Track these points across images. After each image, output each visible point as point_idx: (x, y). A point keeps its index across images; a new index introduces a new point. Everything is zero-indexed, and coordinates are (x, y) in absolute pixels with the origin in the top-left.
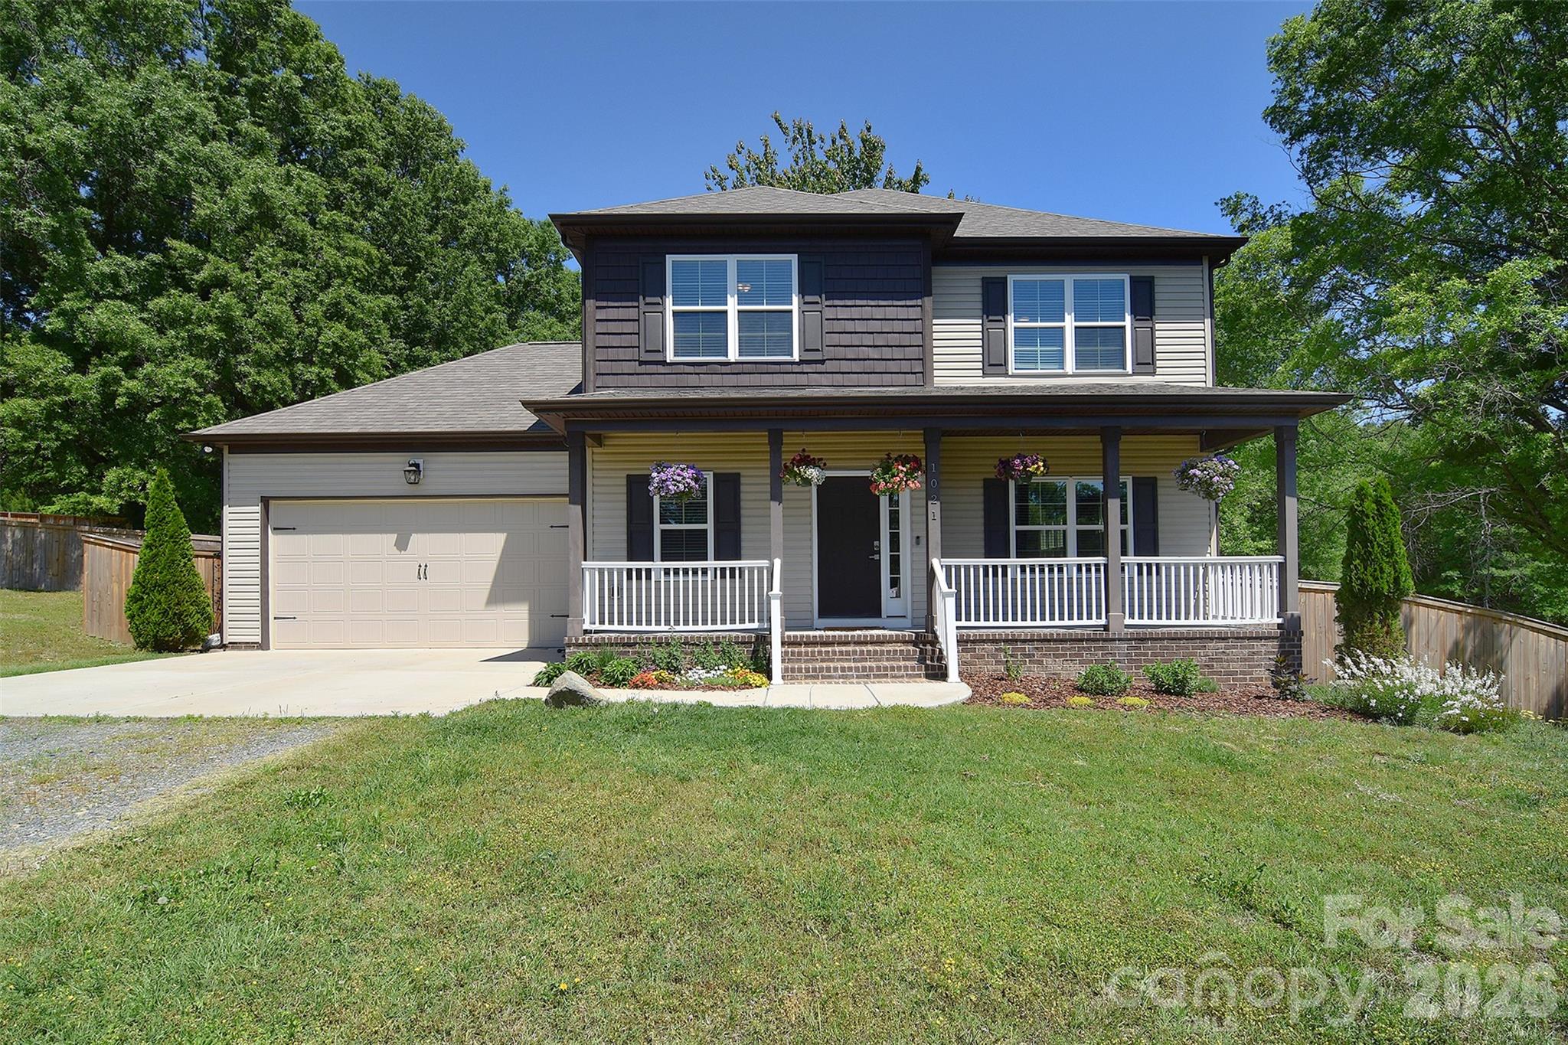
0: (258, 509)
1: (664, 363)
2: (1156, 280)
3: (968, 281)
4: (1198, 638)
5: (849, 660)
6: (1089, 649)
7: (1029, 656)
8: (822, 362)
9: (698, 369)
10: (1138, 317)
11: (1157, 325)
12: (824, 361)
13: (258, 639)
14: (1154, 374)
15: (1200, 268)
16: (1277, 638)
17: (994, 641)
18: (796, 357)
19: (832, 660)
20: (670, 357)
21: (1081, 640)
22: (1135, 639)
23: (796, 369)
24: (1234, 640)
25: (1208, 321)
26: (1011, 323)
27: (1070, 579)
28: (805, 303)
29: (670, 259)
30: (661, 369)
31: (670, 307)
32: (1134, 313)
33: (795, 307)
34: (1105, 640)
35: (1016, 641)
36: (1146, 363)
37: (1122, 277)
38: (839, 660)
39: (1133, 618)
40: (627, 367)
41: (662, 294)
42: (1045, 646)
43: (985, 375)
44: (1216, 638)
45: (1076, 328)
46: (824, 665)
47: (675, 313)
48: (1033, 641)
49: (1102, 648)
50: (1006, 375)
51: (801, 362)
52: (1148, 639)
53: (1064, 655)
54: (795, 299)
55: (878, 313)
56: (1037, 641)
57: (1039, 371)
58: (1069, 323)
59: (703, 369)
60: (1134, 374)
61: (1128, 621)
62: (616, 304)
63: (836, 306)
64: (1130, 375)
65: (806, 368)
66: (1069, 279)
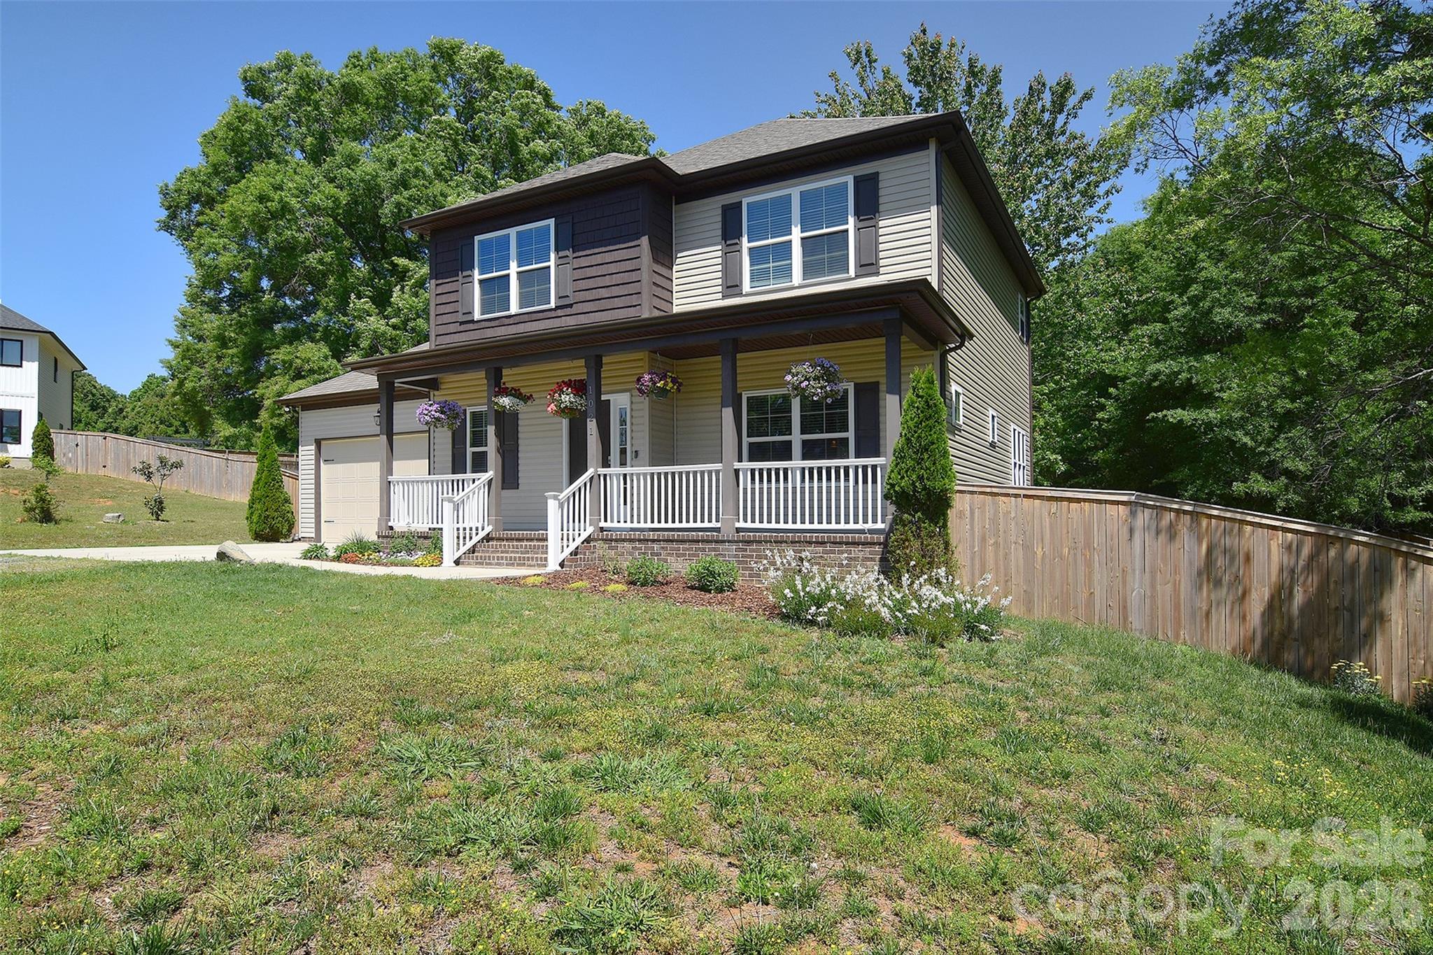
0: (313, 447)
1: (473, 321)
2: (880, 175)
3: (709, 211)
4: (797, 542)
5: (517, 552)
6: (704, 550)
7: (658, 554)
8: (571, 306)
9: (493, 324)
10: (861, 218)
11: (880, 222)
12: (572, 304)
13: (313, 535)
14: (877, 274)
15: (925, 152)
16: (880, 544)
17: (631, 540)
18: (553, 305)
19: (507, 552)
20: (477, 315)
21: (698, 541)
22: (741, 542)
23: (553, 314)
24: (832, 545)
25: (934, 209)
26: (745, 244)
27: (794, 488)
28: (560, 258)
29: (477, 238)
30: (471, 326)
31: (477, 276)
32: (857, 214)
33: (552, 263)
34: (717, 542)
35: (647, 540)
36: (869, 265)
37: (846, 179)
38: (512, 552)
39: (746, 522)
40: (452, 328)
41: (472, 267)
42: (669, 546)
43: (724, 297)
44: (814, 542)
45: (802, 239)
46: (513, 555)
47: (481, 282)
48: (660, 541)
49: (714, 550)
50: (740, 295)
51: (557, 308)
52: (753, 542)
53: (684, 555)
54: (553, 256)
55: (608, 257)
56: (663, 541)
57: (771, 286)
58: (796, 235)
59: (496, 323)
60: (857, 276)
61: (741, 524)
62: (447, 281)
63: (580, 257)
64: (853, 279)
65: (560, 313)
66: (794, 191)
